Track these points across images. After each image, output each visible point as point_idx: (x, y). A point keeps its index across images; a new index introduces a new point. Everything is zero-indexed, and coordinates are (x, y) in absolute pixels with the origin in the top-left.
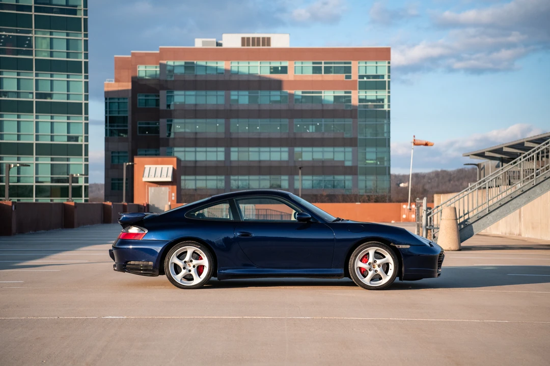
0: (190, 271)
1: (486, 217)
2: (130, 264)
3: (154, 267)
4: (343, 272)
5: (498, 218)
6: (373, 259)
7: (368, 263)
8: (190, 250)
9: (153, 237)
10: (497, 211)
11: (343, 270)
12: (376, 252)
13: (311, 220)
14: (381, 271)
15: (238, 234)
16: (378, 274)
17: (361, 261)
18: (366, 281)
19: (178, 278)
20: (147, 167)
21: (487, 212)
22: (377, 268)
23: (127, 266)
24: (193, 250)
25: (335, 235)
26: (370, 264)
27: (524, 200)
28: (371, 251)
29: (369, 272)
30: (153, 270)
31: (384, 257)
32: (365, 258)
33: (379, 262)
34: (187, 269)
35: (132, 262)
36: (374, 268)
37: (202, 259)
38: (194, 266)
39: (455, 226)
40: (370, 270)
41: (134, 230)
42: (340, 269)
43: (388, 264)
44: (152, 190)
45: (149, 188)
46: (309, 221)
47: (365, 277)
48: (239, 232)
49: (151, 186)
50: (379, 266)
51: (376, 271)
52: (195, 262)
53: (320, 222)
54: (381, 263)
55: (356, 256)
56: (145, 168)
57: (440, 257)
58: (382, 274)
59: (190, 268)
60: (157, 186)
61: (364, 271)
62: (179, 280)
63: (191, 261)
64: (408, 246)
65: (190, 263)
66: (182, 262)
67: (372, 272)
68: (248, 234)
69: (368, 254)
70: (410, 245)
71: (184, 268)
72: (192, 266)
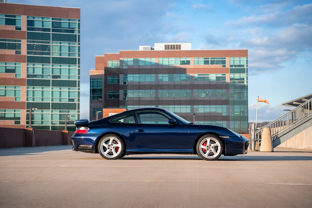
0: (111, 150)
1: (288, 134)
2: (80, 147)
3: (93, 148)
4: (193, 151)
5: (295, 134)
6: (209, 144)
7: (206, 146)
8: (112, 139)
9: (92, 132)
10: (294, 130)
11: (193, 149)
12: (211, 140)
13: (176, 123)
14: (213, 150)
15: (137, 130)
16: (212, 152)
17: (203, 145)
18: (205, 155)
19: (105, 154)
20: (110, 114)
21: (288, 131)
22: (211, 149)
23: (79, 148)
25: (189, 131)
26: (207, 146)
27: (309, 124)
28: (208, 140)
29: (207, 151)
30: (92, 150)
31: (215, 143)
32: (205, 143)
33: (212, 145)
34: (110, 149)
35: (81, 146)
37: (118, 144)
38: (114, 148)
39: (270, 138)
40: (208, 150)
41: (82, 128)
42: (191, 149)
43: (217, 147)
46: (175, 123)
47: (205, 153)
48: (138, 129)
50: (212, 147)
51: (211, 150)
52: (114, 145)
53: (181, 124)
54: (213, 146)
55: (200, 142)
57: (245, 143)
58: (214, 152)
59: (111, 149)
61: (204, 151)
62: (106, 155)
63: (112, 145)
64: (228, 137)
66: (107, 145)
67: (209, 151)
68: (142, 131)
69: (207, 141)
70: (229, 136)
71: (108, 148)
72: (113, 148)
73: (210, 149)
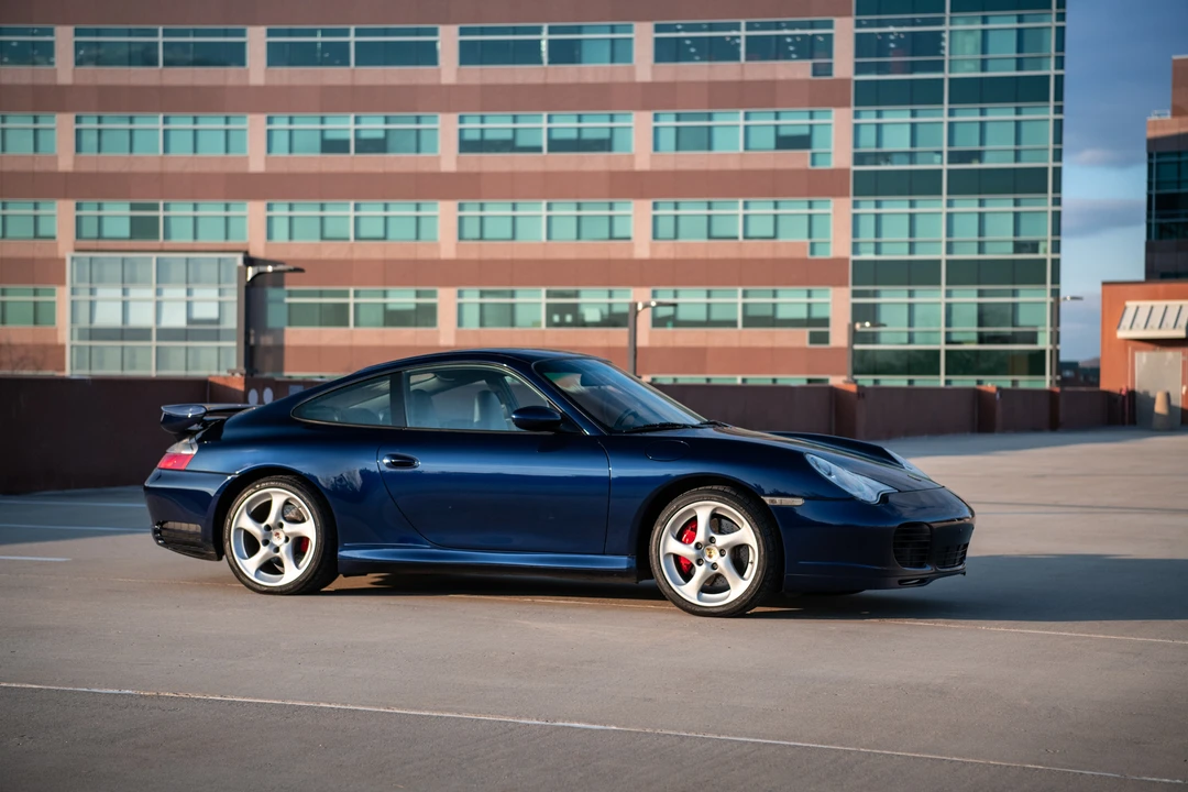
0: (277, 550)
3: (204, 536)
4: (634, 567)
6: (707, 533)
7: (693, 544)
8: (278, 497)
9: (205, 464)
11: (634, 560)
12: (714, 516)
13: (563, 428)
14: (726, 565)
15: (386, 461)
16: (719, 575)
17: (677, 537)
18: (689, 591)
19: (250, 566)
20: (1131, 305)
22: (716, 558)
23: (164, 533)
24: (284, 498)
25: (613, 470)
26: (698, 546)
28: (702, 512)
29: (697, 566)
30: (203, 546)
31: (735, 529)
32: (686, 531)
33: (721, 540)
34: (273, 544)
36: (710, 556)
37: (302, 521)
38: (287, 540)
40: (699, 562)
42: (626, 558)
43: (743, 549)
44: (1143, 358)
45: (1137, 354)
47: (686, 579)
48: (389, 456)
49: (1140, 349)
50: (721, 552)
51: (714, 566)
52: (288, 528)
54: (726, 546)
55: (665, 523)
56: (1125, 308)
58: (730, 575)
59: (277, 543)
60: (1154, 350)
61: (685, 566)
62: (253, 570)
63: (281, 526)
65: (279, 531)
66: (260, 528)
67: (704, 566)
68: (409, 463)
69: (694, 520)
70: (805, 498)
71: (266, 542)
72: (283, 539)
73: (712, 560)
